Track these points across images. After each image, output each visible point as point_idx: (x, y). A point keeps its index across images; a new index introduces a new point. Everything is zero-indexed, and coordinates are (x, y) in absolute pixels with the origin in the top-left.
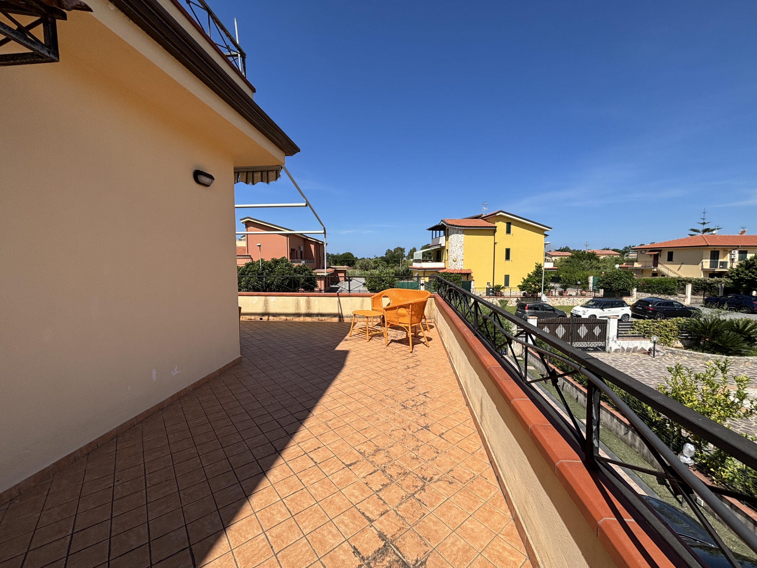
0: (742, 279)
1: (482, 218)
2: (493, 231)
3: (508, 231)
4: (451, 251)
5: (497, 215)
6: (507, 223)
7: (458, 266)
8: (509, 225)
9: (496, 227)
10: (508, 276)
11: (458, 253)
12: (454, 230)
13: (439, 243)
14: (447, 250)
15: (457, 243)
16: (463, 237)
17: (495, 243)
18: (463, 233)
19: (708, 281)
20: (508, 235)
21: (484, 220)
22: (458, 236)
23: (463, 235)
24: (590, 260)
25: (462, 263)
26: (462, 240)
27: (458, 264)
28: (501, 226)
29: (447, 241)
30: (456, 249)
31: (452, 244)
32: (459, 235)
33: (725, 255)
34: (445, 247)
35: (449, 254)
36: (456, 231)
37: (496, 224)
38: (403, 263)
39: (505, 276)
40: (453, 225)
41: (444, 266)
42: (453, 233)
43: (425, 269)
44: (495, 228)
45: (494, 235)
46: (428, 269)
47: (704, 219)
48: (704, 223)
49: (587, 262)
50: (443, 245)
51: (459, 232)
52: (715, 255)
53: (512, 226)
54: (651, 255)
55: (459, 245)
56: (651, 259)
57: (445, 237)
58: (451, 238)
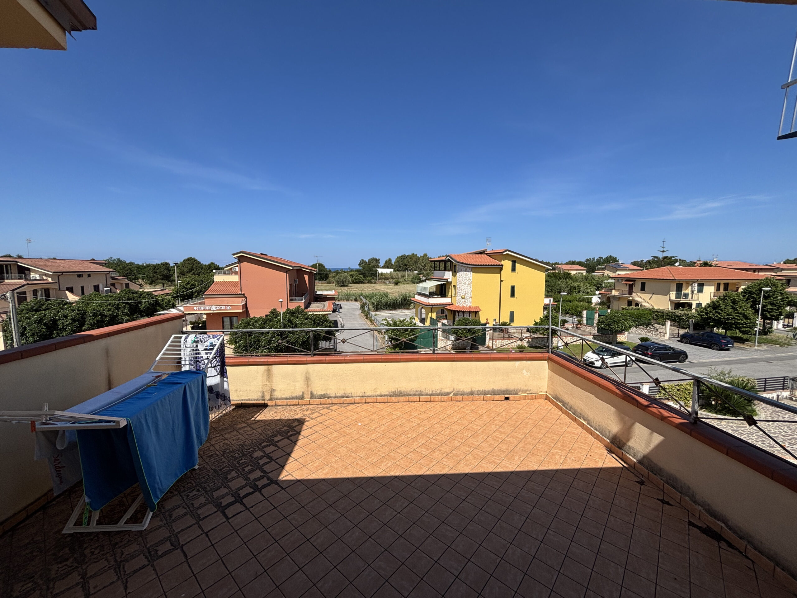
0: (711, 318)
1: (486, 254)
2: (499, 269)
3: (514, 269)
4: (460, 288)
5: (504, 253)
6: (512, 261)
7: (467, 304)
8: (514, 263)
9: (502, 265)
10: (513, 312)
11: (466, 291)
12: (463, 268)
13: (445, 277)
14: (454, 286)
15: (466, 281)
16: (471, 275)
17: (501, 281)
18: (472, 271)
19: (677, 314)
20: (513, 273)
21: (488, 256)
22: (466, 274)
23: (472, 273)
24: (566, 280)
25: (471, 301)
26: (471, 278)
27: (467, 301)
28: (507, 264)
29: (455, 276)
30: (465, 286)
31: (460, 281)
32: (468, 273)
33: (687, 288)
34: (452, 282)
35: (457, 291)
36: (465, 269)
37: (503, 262)
38: (380, 276)
39: (510, 312)
40: (462, 263)
41: (450, 302)
42: (462, 271)
43: (433, 305)
44: (501, 267)
45: (500, 273)
46: (436, 305)
47: (663, 247)
48: (663, 251)
49: (564, 282)
50: (450, 280)
51: (468, 269)
52: (679, 288)
53: (517, 264)
54: (627, 284)
55: (467, 283)
56: (627, 288)
57: (451, 272)
58: (458, 274)
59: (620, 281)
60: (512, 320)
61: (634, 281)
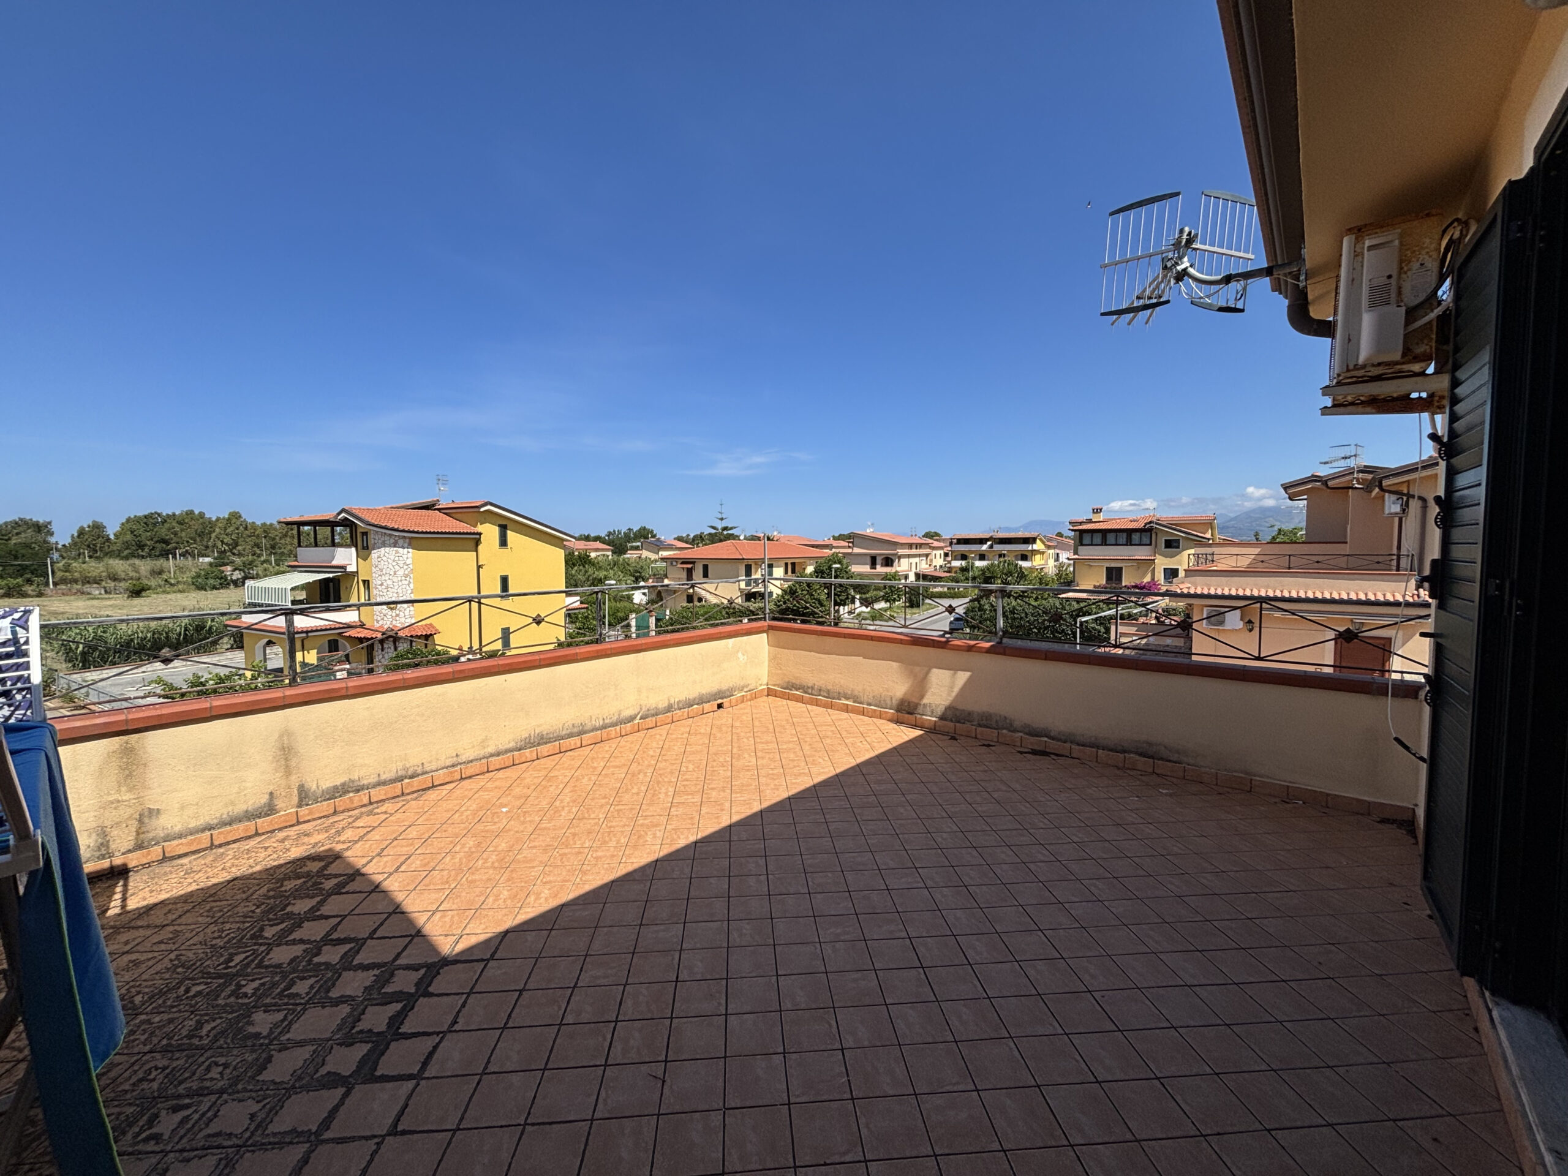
0: (789, 608)
1: (439, 510)
2: (474, 542)
3: (503, 543)
4: (382, 585)
5: (482, 509)
6: (500, 526)
7: (403, 620)
8: (503, 529)
9: (480, 534)
10: (508, 629)
11: (400, 591)
12: (387, 538)
13: (335, 563)
14: (366, 583)
15: (397, 567)
16: (410, 555)
17: (479, 567)
18: (410, 546)
19: (751, 608)
20: (503, 550)
21: (444, 513)
22: (397, 552)
23: (410, 550)
24: (584, 567)
25: (412, 613)
26: (409, 561)
27: (402, 614)
28: (489, 532)
29: (365, 559)
30: (395, 579)
31: (381, 570)
32: (401, 550)
33: (756, 571)
34: (357, 572)
35: (373, 592)
36: (392, 541)
37: (480, 528)
38: (59, 574)
39: (503, 629)
40: (385, 528)
41: (357, 619)
42: (384, 545)
43: (307, 632)
44: (478, 536)
45: (476, 551)
46: (317, 631)
47: (721, 513)
48: (722, 519)
49: (580, 570)
50: (352, 568)
51: (401, 542)
52: (748, 571)
53: (509, 532)
54: (683, 568)
55: (401, 572)
56: (684, 575)
57: (353, 549)
58: (375, 554)
59: (674, 563)
60: (506, 643)
61: (693, 563)
